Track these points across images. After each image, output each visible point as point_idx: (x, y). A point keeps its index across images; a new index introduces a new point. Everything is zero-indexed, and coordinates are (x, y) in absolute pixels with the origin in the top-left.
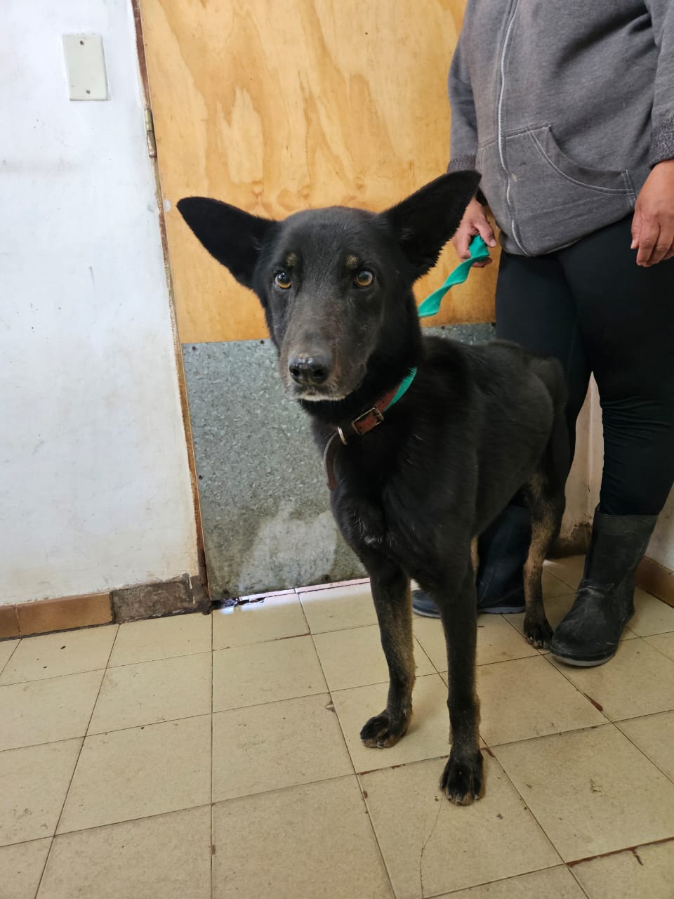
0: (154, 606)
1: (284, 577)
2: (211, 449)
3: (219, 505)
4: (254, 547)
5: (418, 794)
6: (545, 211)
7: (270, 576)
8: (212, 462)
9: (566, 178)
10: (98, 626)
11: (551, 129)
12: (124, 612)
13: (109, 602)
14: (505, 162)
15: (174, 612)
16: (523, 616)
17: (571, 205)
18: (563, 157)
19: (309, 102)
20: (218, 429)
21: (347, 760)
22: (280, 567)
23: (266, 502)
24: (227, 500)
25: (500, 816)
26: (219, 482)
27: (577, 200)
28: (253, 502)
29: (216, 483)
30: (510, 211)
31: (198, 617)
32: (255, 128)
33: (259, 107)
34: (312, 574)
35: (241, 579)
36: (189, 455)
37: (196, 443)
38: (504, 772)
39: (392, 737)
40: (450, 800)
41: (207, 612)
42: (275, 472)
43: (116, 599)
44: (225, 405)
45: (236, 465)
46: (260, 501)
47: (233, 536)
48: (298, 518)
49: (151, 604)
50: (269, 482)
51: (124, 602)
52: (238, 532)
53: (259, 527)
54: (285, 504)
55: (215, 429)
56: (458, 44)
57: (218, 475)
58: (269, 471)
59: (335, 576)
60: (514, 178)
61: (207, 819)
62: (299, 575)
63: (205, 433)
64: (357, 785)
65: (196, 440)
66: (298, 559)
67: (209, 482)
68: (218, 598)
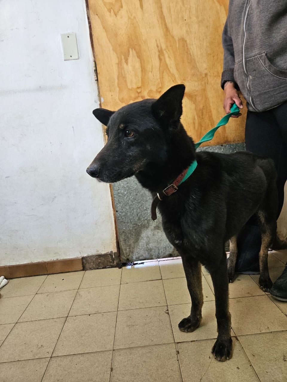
0: (99, 264)
1: (152, 254)
2: (121, 200)
3: (124, 223)
4: (139, 241)
5: (201, 355)
6: (265, 91)
7: (146, 253)
8: (122, 205)
9: (274, 76)
10: (77, 271)
11: (266, 54)
12: (87, 266)
13: (81, 262)
14: (246, 70)
15: (107, 267)
16: (259, 276)
17: (277, 88)
18: (272, 66)
19: (161, 53)
20: (124, 191)
21: (172, 336)
22: (151, 250)
23: (144, 222)
24: (128, 221)
25: (238, 368)
26: (124, 213)
27: (280, 86)
28: (139, 222)
29: (123, 214)
30: (249, 92)
31: (116, 269)
32: (138, 65)
33: (139, 56)
34: (164, 253)
35: (134, 254)
36: (112, 202)
37: (115, 197)
38: (243, 348)
39: (192, 328)
40: (215, 358)
41: (120, 268)
42: (147, 209)
43: (84, 261)
44: (127, 181)
45: (131, 206)
46: (141, 221)
47: (130, 236)
48: (158, 229)
49: (98, 263)
50: (145, 214)
51: (87, 262)
52: (132, 234)
53: (141, 233)
54: (152, 223)
55: (122, 191)
56: (227, 20)
57: (124, 210)
58: (145, 209)
59: (175, 254)
60: (251, 77)
61: (111, 356)
62: (159, 253)
63: (119, 193)
64: (175, 348)
65: (115, 196)
66: (158, 246)
67: (120, 213)
68: (125, 262)
